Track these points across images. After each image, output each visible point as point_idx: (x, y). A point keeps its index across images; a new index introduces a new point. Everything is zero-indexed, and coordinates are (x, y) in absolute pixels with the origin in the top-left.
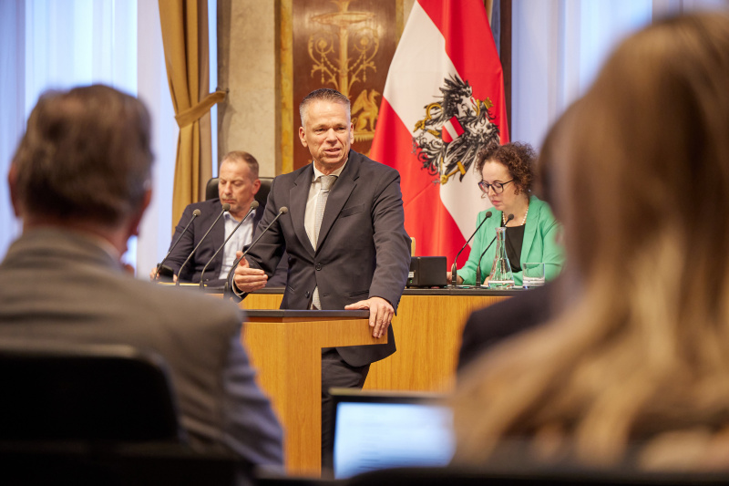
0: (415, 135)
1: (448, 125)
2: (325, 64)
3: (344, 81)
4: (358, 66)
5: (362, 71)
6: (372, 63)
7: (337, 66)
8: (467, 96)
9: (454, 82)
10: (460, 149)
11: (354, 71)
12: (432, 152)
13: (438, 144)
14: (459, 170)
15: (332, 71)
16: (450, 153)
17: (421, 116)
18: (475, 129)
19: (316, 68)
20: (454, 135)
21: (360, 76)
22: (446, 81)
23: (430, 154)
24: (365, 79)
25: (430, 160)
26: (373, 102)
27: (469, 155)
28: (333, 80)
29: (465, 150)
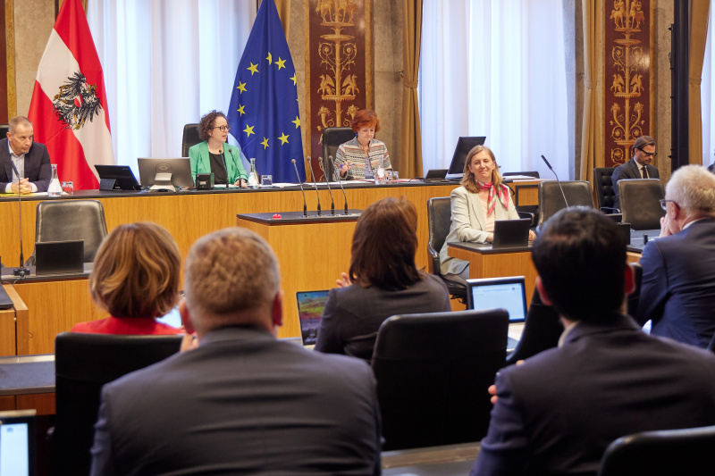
0: (55, 102)
8: (84, 82)
9: (79, 74)
13: (67, 107)
14: (82, 122)
17: (58, 92)
18: (88, 100)
22: (76, 74)
23: (62, 113)
27: (86, 113)
29: (84, 111)
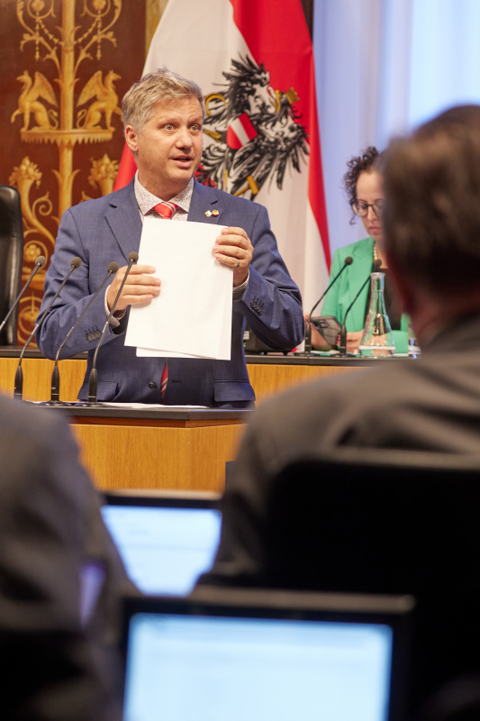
1: (235, 125)
2: (42, 33)
3: (69, 58)
4: (90, 37)
5: (96, 44)
6: (110, 35)
7: (59, 36)
8: (262, 85)
9: (245, 64)
10: (251, 159)
11: (84, 43)
12: (211, 162)
13: (219, 150)
14: (249, 188)
15: (51, 43)
16: (238, 164)
18: (272, 132)
19: (27, 38)
20: (244, 139)
21: (92, 50)
22: (235, 63)
23: (207, 164)
24: (99, 55)
25: (207, 174)
26: (111, 88)
27: (263, 167)
28: (53, 55)
29: (258, 160)
